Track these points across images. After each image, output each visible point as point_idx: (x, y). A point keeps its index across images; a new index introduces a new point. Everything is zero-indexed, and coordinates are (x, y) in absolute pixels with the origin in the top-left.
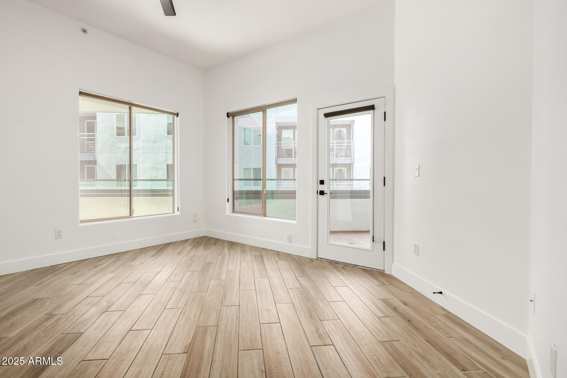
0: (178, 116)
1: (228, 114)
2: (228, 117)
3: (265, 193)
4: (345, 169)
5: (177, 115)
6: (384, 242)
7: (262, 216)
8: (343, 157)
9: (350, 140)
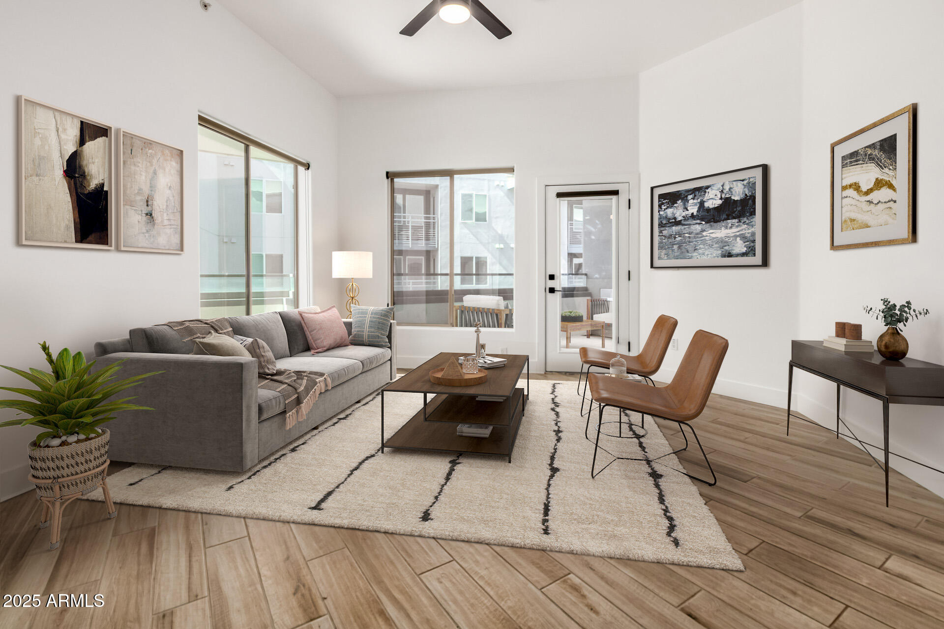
0: (308, 169)
1: (387, 173)
2: (388, 177)
3: (453, 293)
4: (422, 259)
5: (308, 166)
6: (629, 343)
7: (449, 326)
8: (422, 240)
9: (430, 214)
